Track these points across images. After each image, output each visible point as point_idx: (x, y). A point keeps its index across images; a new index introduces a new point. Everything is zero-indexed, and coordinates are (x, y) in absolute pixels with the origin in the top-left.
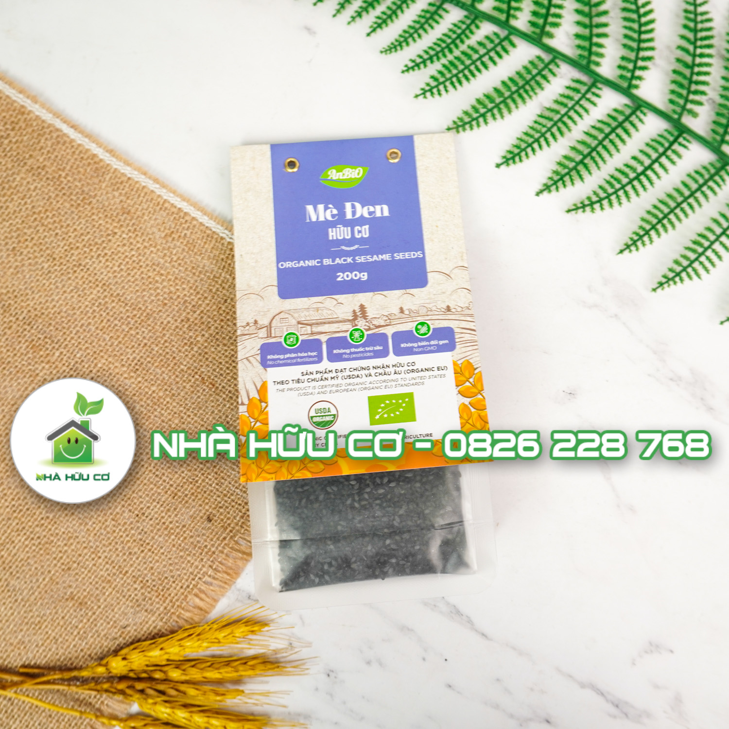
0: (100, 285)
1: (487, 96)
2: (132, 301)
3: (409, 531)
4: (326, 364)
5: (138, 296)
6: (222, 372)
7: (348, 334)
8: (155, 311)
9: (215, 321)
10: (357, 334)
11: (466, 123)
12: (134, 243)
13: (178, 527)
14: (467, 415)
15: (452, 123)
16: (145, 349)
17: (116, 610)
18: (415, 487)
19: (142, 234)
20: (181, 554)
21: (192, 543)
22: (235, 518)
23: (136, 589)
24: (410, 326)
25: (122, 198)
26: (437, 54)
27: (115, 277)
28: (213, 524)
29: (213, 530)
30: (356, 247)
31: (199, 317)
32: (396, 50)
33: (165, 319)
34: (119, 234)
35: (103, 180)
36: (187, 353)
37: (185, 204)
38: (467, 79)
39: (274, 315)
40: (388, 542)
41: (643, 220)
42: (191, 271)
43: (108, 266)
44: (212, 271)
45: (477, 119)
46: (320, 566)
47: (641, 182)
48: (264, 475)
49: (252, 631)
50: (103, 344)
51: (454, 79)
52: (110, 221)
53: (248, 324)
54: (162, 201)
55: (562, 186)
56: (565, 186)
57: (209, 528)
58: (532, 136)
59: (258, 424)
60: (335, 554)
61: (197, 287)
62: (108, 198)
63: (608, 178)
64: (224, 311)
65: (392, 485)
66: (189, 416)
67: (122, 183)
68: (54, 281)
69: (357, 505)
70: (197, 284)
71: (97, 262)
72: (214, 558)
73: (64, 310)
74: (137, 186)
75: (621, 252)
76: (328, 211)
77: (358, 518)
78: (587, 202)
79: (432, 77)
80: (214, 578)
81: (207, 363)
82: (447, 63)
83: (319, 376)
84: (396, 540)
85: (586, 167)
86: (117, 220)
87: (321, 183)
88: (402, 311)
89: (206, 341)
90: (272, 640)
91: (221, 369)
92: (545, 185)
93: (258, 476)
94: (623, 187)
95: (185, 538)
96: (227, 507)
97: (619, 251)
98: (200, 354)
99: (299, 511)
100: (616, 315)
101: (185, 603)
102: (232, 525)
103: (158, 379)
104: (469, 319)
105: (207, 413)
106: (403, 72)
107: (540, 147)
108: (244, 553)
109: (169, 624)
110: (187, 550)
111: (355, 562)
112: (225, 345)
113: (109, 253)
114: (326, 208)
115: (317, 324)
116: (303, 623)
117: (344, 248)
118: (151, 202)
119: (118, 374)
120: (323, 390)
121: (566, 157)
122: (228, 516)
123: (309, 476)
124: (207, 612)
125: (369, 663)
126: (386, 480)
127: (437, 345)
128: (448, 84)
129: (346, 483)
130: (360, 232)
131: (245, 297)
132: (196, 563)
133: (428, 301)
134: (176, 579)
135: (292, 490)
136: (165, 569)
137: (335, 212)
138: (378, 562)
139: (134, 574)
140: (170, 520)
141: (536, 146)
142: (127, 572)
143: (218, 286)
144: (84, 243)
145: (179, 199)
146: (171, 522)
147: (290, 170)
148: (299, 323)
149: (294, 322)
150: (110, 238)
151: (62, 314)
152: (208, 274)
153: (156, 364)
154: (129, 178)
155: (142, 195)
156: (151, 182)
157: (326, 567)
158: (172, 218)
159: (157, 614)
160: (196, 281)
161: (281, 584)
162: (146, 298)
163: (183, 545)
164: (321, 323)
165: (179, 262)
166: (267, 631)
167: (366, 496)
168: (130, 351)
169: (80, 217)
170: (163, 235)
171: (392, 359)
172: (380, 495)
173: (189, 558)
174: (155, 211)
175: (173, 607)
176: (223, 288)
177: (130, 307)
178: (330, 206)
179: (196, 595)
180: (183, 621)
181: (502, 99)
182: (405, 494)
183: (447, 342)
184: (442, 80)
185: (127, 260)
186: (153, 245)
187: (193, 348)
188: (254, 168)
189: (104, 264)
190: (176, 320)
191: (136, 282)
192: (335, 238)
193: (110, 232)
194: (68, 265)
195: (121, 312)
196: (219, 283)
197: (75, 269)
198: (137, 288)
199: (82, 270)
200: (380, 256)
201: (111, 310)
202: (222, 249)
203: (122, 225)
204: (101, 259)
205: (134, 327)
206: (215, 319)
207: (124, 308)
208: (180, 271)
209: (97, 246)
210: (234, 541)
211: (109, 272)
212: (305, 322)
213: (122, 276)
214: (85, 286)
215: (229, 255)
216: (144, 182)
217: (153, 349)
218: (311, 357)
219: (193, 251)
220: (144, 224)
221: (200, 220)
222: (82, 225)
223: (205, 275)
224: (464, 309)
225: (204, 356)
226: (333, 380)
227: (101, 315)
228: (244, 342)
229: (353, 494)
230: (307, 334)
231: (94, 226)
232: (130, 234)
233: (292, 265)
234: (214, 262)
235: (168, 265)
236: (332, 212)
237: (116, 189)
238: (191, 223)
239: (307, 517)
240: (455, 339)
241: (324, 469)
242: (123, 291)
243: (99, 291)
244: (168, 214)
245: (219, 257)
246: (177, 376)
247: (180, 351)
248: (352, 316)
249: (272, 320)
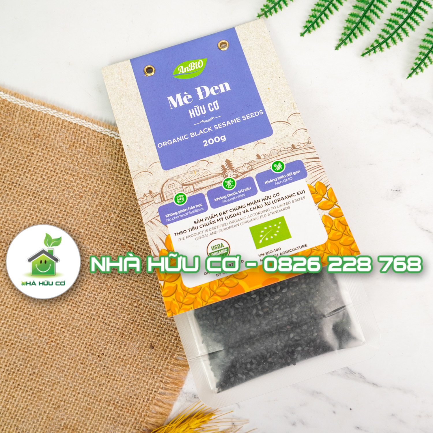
0: (31, 194)
2: (57, 200)
3: (306, 323)
4: (211, 211)
5: (61, 195)
6: (135, 236)
7: (222, 184)
8: (75, 204)
9: (121, 200)
10: (229, 183)
11: (272, 8)
12: (48, 157)
13: (130, 358)
14: (330, 223)
15: (261, 11)
17: (100, 429)
18: (302, 288)
19: (53, 149)
20: (138, 377)
21: (143, 367)
22: (170, 341)
23: (111, 410)
24: (268, 167)
25: (31, 126)
27: (41, 185)
28: (155, 349)
29: (156, 354)
30: (212, 118)
31: (109, 200)
33: (84, 207)
34: (35, 153)
35: (14, 117)
36: (106, 229)
37: (78, 119)
39: (163, 183)
40: (292, 335)
41: (421, 47)
42: (94, 168)
43: (33, 179)
44: (110, 163)
45: (278, 3)
46: (244, 366)
47: (413, 19)
48: (184, 307)
49: (203, 422)
52: (26, 146)
53: (145, 195)
54: (61, 121)
55: (354, 37)
56: (356, 37)
57: (153, 353)
58: (323, 6)
60: (253, 354)
61: (102, 178)
62: (21, 129)
63: (388, 22)
64: (126, 191)
65: (284, 291)
67: (28, 116)
69: (261, 313)
70: (101, 176)
71: (24, 177)
72: (163, 374)
73: (9, 219)
74: (41, 115)
75: (410, 75)
76: (185, 98)
77: (264, 322)
78: (376, 45)
80: (166, 389)
81: (123, 232)
83: (208, 221)
84: (298, 333)
85: (369, 18)
86: (31, 144)
87: (175, 78)
88: (258, 157)
89: (118, 216)
90: (219, 424)
91: (134, 234)
92: (340, 40)
93: (180, 308)
94: (400, 26)
96: (163, 335)
97: (408, 75)
98: (116, 227)
99: (218, 328)
100: (417, 124)
101: (149, 412)
102: (170, 347)
103: (89, 253)
104: (311, 150)
107: (331, 12)
108: (183, 366)
109: (141, 430)
110: (141, 373)
111: (270, 357)
112: (132, 216)
113: (32, 169)
114: (183, 96)
115: (197, 182)
116: (239, 406)
117: (203, 121)
118: (53, 124)
120: (213, 231)
121: (351, 15)
122: (165, 341)
123: (219, 299)
124: (166, 415)
125: (294, 424)
126: (278, 288)
127: (293, 176)
129: (248, 298)
130: (211, 107)
131: (138, 176)
132: (150, 381)
133: (276, 145)
134: (138, 396)
135: (208, 313)
136: (128, 391)
137: (190, 97)
138: (288, 352)
139: (106, 400)
140: (123, 354)
141: (327, 12)
142: (101, 399)
143: (117, 174)
144: (12, 166)
145: (73, 117)
146: (124, 356)
147: (149, 75)
148: (183, 185)
149: (179, 185)
150: (30, 158)
151: (9, 222)
152: (107, 167)
154: (33, 111)
155: (46, 121)
156: (50, 110)
157: (249, 366)
158: (71, 133)
159: (130, 425)
160: (100, 174)
161: (217, 387)
162: (66, 196)
163: (137, 370)
164: (200, 181)
165: (84, 163)
166: (215, 419)
167: (267, 304)
169: (4, 148)
170: (68, 147)
171: (260, 195)
172: (277, 300)
173: (144, 379)
174: (58, 130)
175: (141, 417)
176: (121, 174)
177: (57, 205)
178: (185, 93)
179: (155, 404)
180: (150, 425)
182: (296, 295)
183: (299, 171)
185: (46, 171)
186: (63, 156)
187: (109, 224)
188: (122, 80)
189: (30, 178)
190: (92, 207)
191: (57, 186)
192: (195, 116)
193: (29, 154)
194: (4, 185)
195: (51, 210)
196: (117, 171)
197: (10, 187)
198: (58, 190)
199: (15, 186)
200: (232, 121)
201: (43, 211)
202: (113, 146)
203: (36, 147)
204: (27, 175)
205: (63, 219)
206: (121, 198)
207: (52, 206)
208: (86, 169)
209: (22, 166)
210: (174, 358)
211: (35, 183)
212: (187, 183)
213: (45, 183)
214: (20, 197)
215: (120, 149)
216: (45, 111)
217: (80, 232)
218: (198, 208)
219: (92, 152)
220: (52, 142)
221: (92, 129)
222: (7, 154)
223: (105, 168)
224: (305, 145)
225: (119, 228)
226: (219, 221)
227: (37, 216)
228: (145, 209)
229: (256, 305)
230: (191, 192)
231: (16, 152)
232: (44, 152)
233: (167, 144)
234: (110, 157)
235: (77, 167)
236: (187, 97)
237: (25, 121)
238: (86, 132)
239: (225, 331)
240: (304, 168)
241: (230, 292)
242: (49, 194)
243: (31, 199)
244: (68, 130)
245: (112, 152)
246: (103, 247)
247: (100, 228)
248: (222, 170)
249: (162, 188)
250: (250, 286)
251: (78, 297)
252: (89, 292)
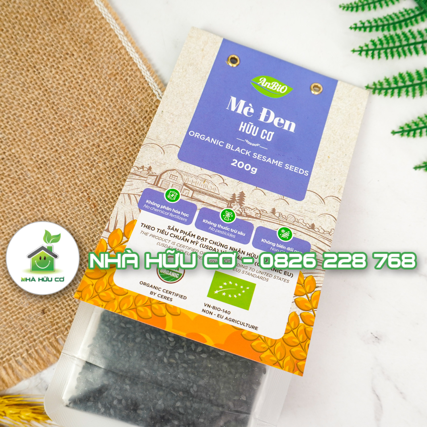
0: (43, 89)
1: (409, 75)
2: (62, 112)
4: (192, 228)
5: (69, 111)
6: (106, 199)
7: (221, 211)
8: (75, 128)
9: (119, 157)
10: (228, 215)
11: (384, 89)
12: (84, 68)
13: (16, 307)
14: (295, 324)
15: (373, 84)
16: (54, 154)
18: (222, 366)
19: (94, 65)
20: (9, 329)
21: (21, 325)
22: (64, 319)
24: (274, 227)
25: (90, 30)
26: (383, 26)
27: (58, 88)
28: (45, 317)
29: (43, 322)
30: (258, 145)
31: (108, 148)
32: (352, 10)
33: (81, 138)
34: (75, 57)
35: (82, 11)
36: (85, 172)
37: (137, 56)
38: (399, 55)
39: (168, 169)
40: (178, 404)
42: (118, 110)
43: (55, 77)
44: (135, 116)
45: (393, 89)
46: (111, 398)
48: (97, 299)
50: (24, 136)
51: (389, 51)
52: (73, 44)
53: (143, 167)
54: (121, 46)
57: (40, 319)
60: (128, 394)
61: (117, 123)
62: (80, 26)
64: (130, 152)
65: (204, 356)
66: (65, 222)
67: (95, 19)
68: (8, 71)
69: (165, 360)
70: (118, 121)
71: (49, 70)
72: (33, 345)
73: (7, 96)
74: (107, 26)
76: (247, 109)
77: (162, 371)
79: (373, 41)
80: (26, 361)
81: (98, 186)
82: (388, 36)
83: (182, 235)
84: (186, 406)
86: (79, 45)
87: (251, 84)
88: (274, 211)
89: (105, 169)
91: (107, 196)
92: (425, 163)
93: (92, 298)
95: (17, 318)
96: (62, 308)
98: (96, 177)
99: (114, 343)
102: (59, 325)
103: (54, 182)
104: (326, 242)
105: (80, 226)
106: (351, 28)
110: (14, 328)
111: (142, 409)
112: (118, 178)
113: (61, 68)
114: (246, 105)
115: (200, 192)
117: (247, 141)
118: (111, 43)
119: (24, 164)
120: (180, 248)
122: (60, 315)
123: (135, 318)
124: (7, 386)
126: (199, 349)
128: (382, 52)
129: (165, 336)
130: (265, 134)
131: (151, 145)
132: (17, 342)
133: (298, 213)
135: (116, 322)
137: (252, 111)
138: (162, 417)
140: (12, 298)
143: (133, 130)
144: (45, 52)
145: (134, 50)
146: (12, 301)
147: (231, 64)
148: (185, 184)
149: (181, 182)
150: (67, 56)
152: (130, 118)
153: (57, 170)
154: (103, 18)
156: (118, 28)
157: (115, 402)
158: (122, 63)
160: (119, 119)
162: (73, 115)
163: (13, 323)
164: (203, 193)
165: (112, 98)
167: (177, 356)
168: (42, 151)
169: (51, 31)
170: (109, 73)
171: (249, 248)
172: (190, 360)
173: (13, 336)
174: (111, 51)
176: (137, 134)
177: (58, 116)
178: (250, 105)
179: (5, 368)
181: (419, 82)
182: (211, 368)
184: (379, 47)
185: (73, 79)
186: (98, 77)
187: (92, 170)
188: (203, 50)
189: (53, 74)
190: (89, 142)
191: (72, 100)
192: (243, 131)
193: (69, 53)
194: (26, 63)
195: (49, 118)
196: (136, 128)
197: (29, 68)
198: (70, 104)
199: (34, 72)
200: (274, 160)
201: (42, 112)
202: (150, 103)
203: (81, 51)
204: (53, 69)
205: (54, 133)
206: (120, 155)
207: (53, 115)
208: (110, 105)
209: (54, 58)
210: (55, 338)
211: (54, 82)
212: (190, 186)
213: (63, 90)
214: (31, 85)
215: (154, 110)
216: (113, 26)
217: (60, 157)
218: (182, 216)
219: (127, 95)
220: (98, 57)
221: (143, 73)
222: (50, 38)
223: (128, 117)
224: (325, 233)
225: (98, 180)
226: (192, 243)
227: (33, 113)
228: (133, 180)
229: (167, 350)
230: (187, 197)
231: (59, 42)
232: (84, 61)
233: (199, 137)
234: (139, 110)
235: (103, 97)
236: (249, 109)
237: (89, 21)
238: (135, 72)
239: (119, 352)
241: (151, 318)
242: (59, 102)
243: (39, 94)
244: (120, 58)
245: (145, 108)
246: (69, 186)
247: (81, 168)
248: (231, 198)
249: (164, 173)
250: (173, 328)
251: (12, 214)
252: (25, 218)
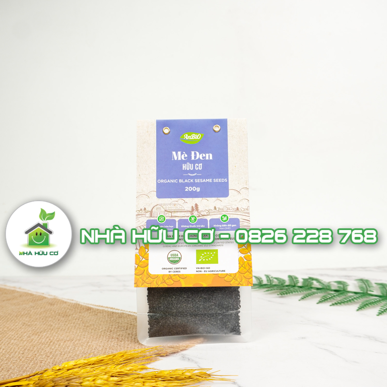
7: (188, 218)
10: (193, 219)
14: (242, 262)
24: (218, 216)
30: (195, 174)
39: (154, 206)
48: (144, 284)
53: (141, 210)
59: (144, 259)
76: (183, 155)
87: (180, 141)
88: (215, 208)
93: (142, 284)
104: (247, 215)
114: (182, 154)
115: (174, 212)
117: (189, 174)
120: (175, 245)
123: (166, 286)
127: (231, 227)
130: (197, 167)
131: (140, 196)
133: (228, 204)
137: (186, 156)
148: (166, 211)
149: (163, 210)
164: (176, 212)
178: (184, 153)
183: (235, 225)
188: (148, 132)
192: (185, 169)
200: (207, 180)
212: (168, 211)
218: (170, 228)
224: (245, 210)
228: (139, 218)
230: (169, 217)
233: (164, 182)
236: (184, 156)
240: (239, 224)
241: (173, 283)
248: (191, 209)
249: (153, 208)
250: (186, 284)
